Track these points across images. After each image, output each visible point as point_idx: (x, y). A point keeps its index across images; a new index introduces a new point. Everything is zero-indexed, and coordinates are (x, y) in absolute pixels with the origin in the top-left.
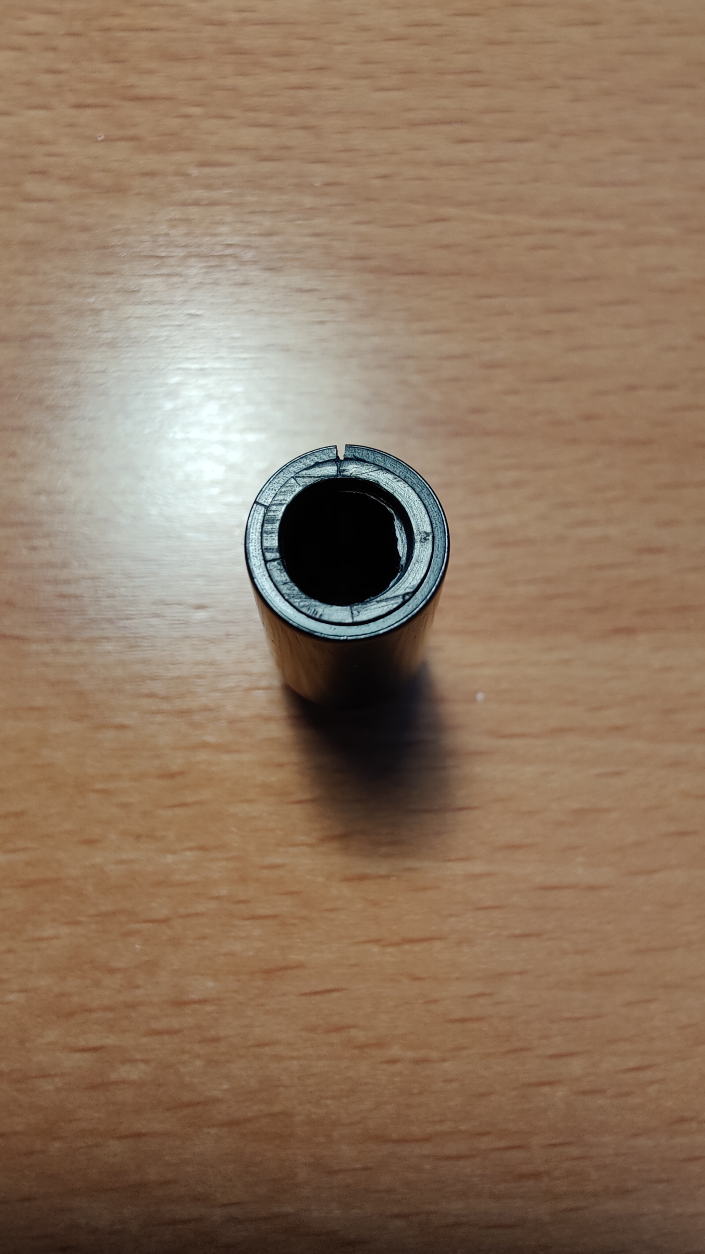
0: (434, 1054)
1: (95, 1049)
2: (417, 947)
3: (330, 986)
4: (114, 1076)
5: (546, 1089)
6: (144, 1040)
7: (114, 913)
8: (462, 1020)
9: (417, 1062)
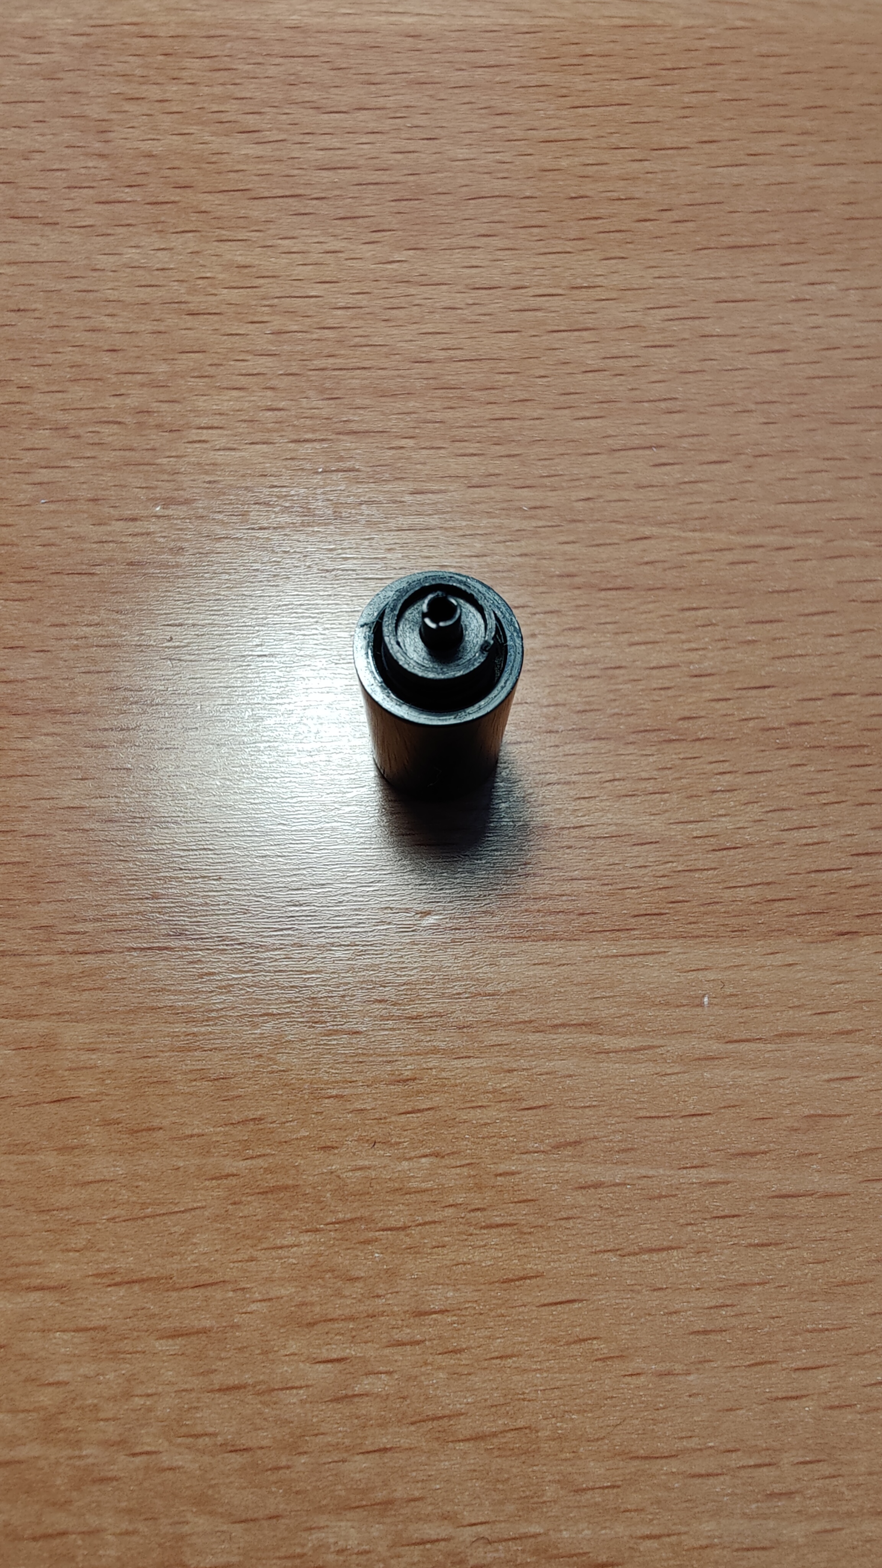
0: (678, 1368)
1: (338, 1360)
2: (655, 1257)
3: (569, 1297)
4: (357, 1390)
5: (794, 1403)
6: (387, 1351)
7: (352, 1220)
8: (705, 1332)
9: (661, 1375)
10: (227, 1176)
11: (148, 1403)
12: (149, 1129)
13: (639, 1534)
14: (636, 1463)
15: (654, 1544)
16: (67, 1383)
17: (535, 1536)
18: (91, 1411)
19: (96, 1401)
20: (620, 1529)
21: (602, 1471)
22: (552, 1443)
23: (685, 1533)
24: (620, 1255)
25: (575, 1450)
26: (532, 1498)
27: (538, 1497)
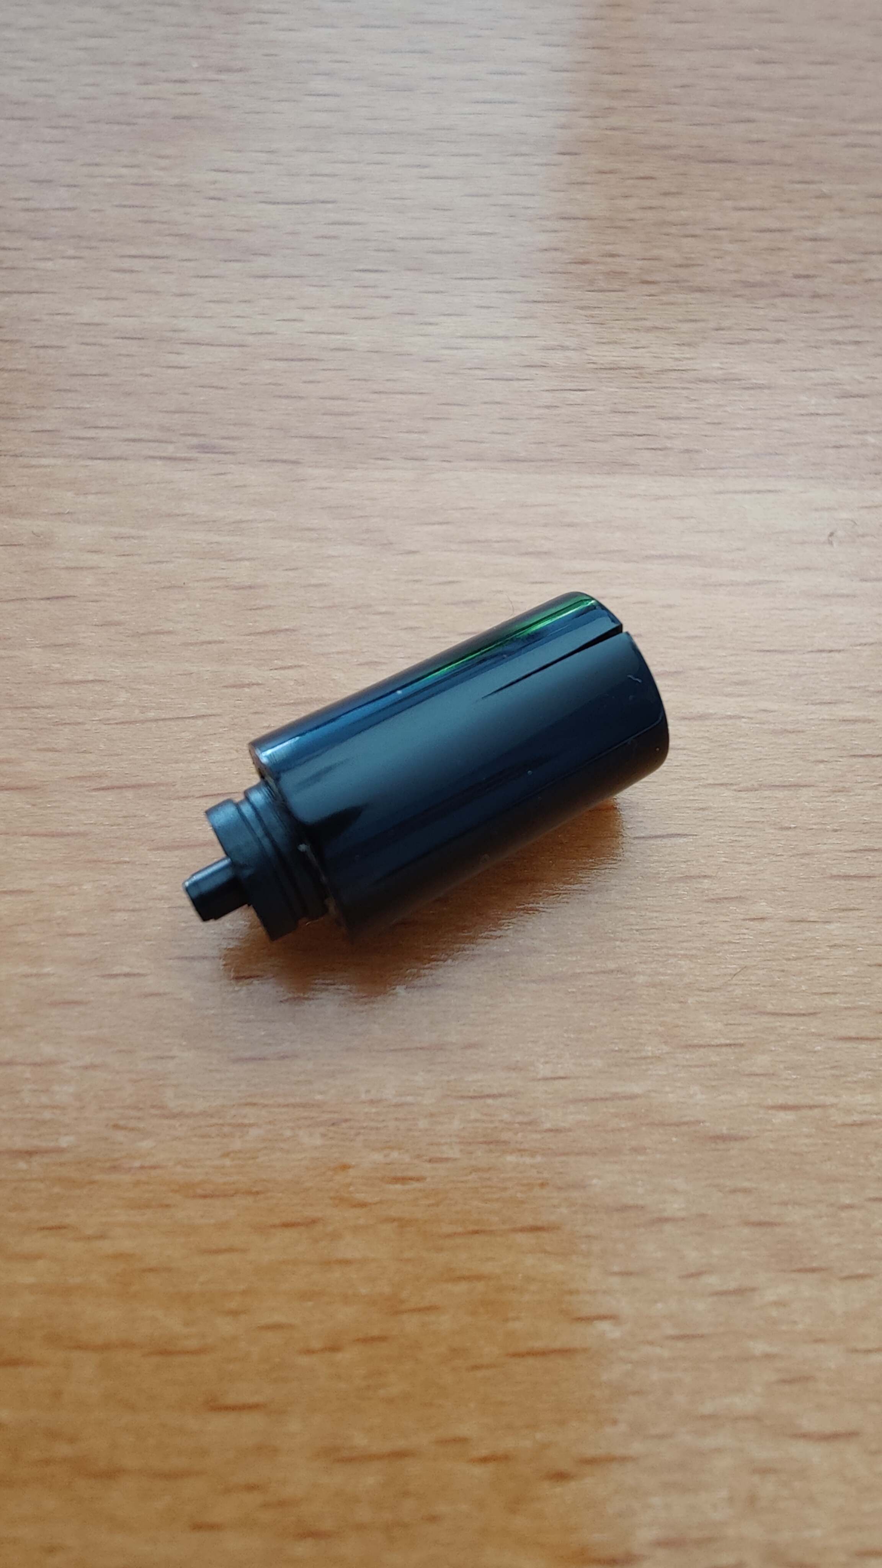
10: (249, 685)
11: (133, 919)
12: (157, 633)
13: (770, 1102)
14: (765, 1019)
15: (790, 1116)
16: (31, 892)
17: (633, 1097)
18: (58, 924)
19: (66, 914)
20: (742, 1094)
21: (719, 1026)
22: (652, 991)
23: (832, 1105)
24: (735, 790)
25: (682, 999)
26: (628, 1051)
27: (636, 1051)
